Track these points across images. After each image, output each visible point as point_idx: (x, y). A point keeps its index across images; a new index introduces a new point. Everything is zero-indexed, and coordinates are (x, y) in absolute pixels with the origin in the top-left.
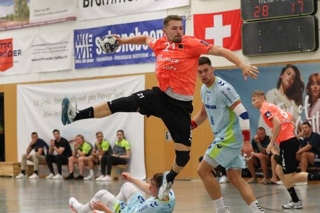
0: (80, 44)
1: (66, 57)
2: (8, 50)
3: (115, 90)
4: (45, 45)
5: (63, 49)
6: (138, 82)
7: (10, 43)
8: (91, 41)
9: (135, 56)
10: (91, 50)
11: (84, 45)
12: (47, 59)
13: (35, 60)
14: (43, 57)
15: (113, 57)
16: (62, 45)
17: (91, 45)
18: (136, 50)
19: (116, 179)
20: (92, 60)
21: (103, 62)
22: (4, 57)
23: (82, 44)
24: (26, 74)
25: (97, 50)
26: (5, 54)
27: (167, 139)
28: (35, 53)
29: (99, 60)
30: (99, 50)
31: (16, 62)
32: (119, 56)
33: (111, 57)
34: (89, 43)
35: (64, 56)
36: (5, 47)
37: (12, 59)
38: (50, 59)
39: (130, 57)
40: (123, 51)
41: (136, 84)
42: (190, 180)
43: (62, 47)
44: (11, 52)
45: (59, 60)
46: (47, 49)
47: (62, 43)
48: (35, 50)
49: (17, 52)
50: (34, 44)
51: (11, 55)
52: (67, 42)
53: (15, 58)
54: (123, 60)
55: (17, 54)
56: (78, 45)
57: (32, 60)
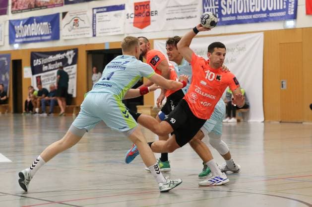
0: (208, 6)
1: (196, 16)
2: (146, 10)
3: (238, 45)
4: (177, 6)
5: (193, 10)
6: (257, 38)
7: (148, 5)
8: (217, 3)
9: (255, 16)
10: (217, 10)
11: (211, 7)
12: (180, 18)
13: (169, 19)
14: (176, 17)
15: (236, 17)
16: (193, 7)
17: (218, 7)
18: (256, 11)
19: (238, 121)
20: (218, 20)
21: (228, 21)
22: (143, 16)
23: (209, 6)
24: (162, 31)
25: (222, 11)
26: (144, 14)
27: (282, 87)
28: (169, 14)
29: (224, 19)
30: (224, 11)
31: (153, 21)
32: (241, 16)
33: (235, 17)
34: (216, 5)
35: (194, 15)
36: (144, 8)
37: (150, 19)
38: (183, 18)
39: (250, 17)
40: (245, 11)
41: (256, 40)
42: (302, 123)
43: (192, 8)
44: (149, 12)
45: (190, 19)
46: (179, 10)
47: (192, 5)
48: (169, 11)
49: (154, 13)
50: (169, 6)
51: (149, 15)
52: (196, 4)
53: (152, 18)
54: (244, 19)
55: (154, 14)
56: (206, 6)
57: (167, 20)
